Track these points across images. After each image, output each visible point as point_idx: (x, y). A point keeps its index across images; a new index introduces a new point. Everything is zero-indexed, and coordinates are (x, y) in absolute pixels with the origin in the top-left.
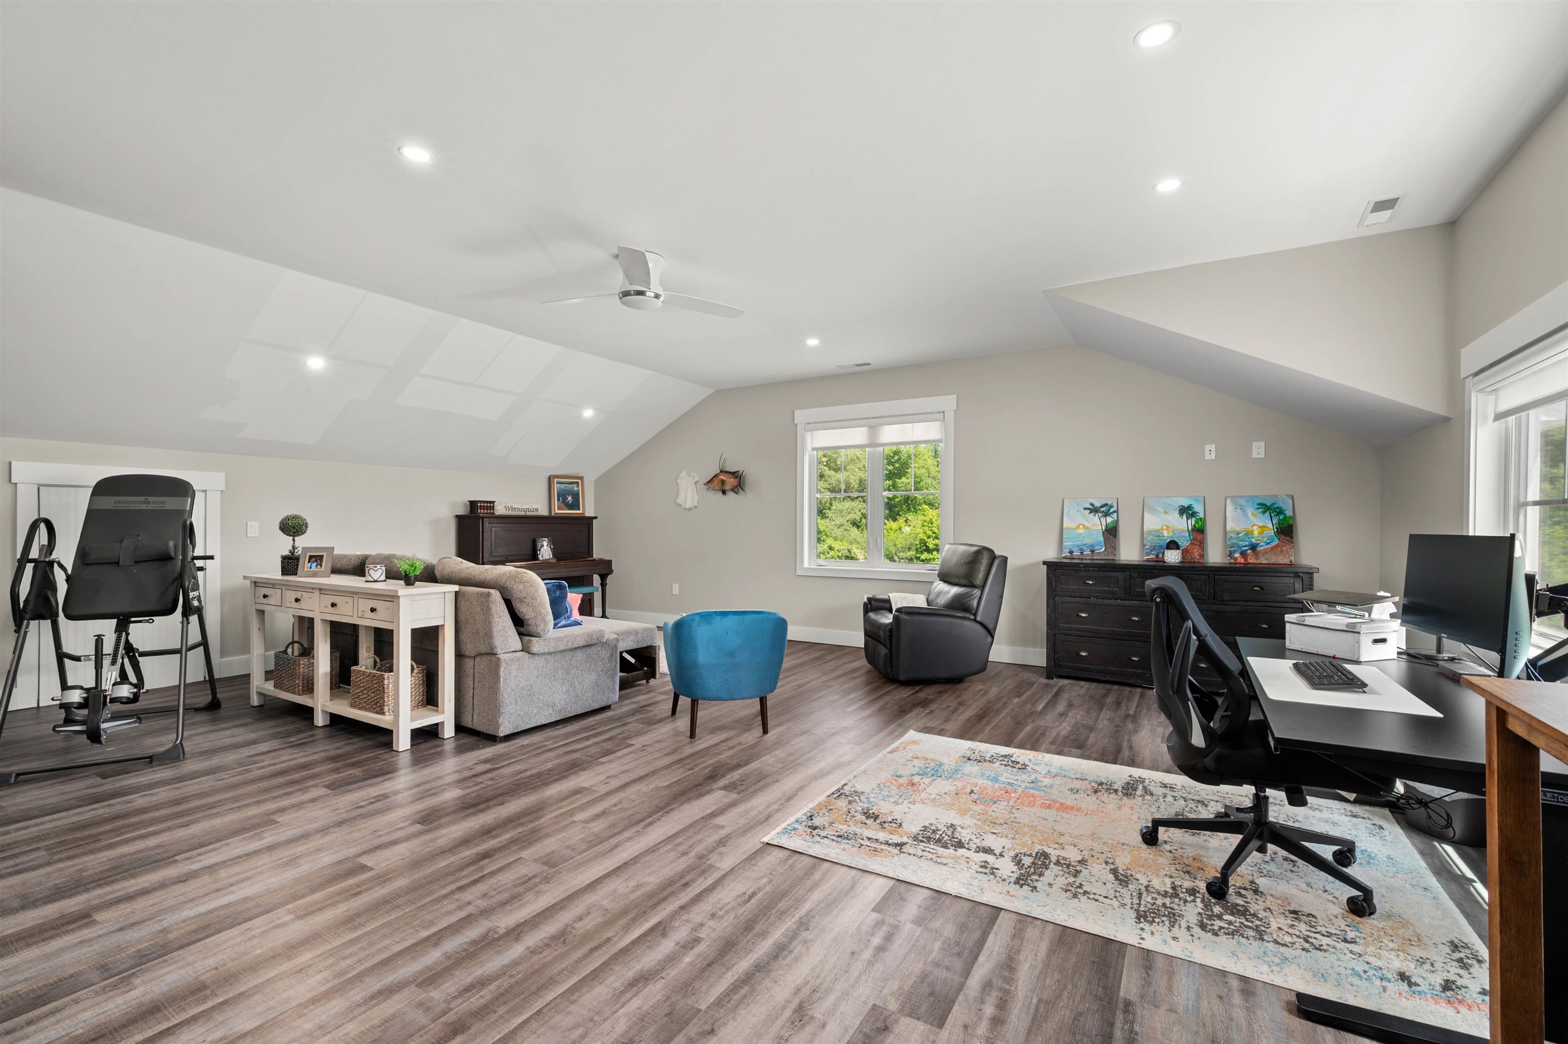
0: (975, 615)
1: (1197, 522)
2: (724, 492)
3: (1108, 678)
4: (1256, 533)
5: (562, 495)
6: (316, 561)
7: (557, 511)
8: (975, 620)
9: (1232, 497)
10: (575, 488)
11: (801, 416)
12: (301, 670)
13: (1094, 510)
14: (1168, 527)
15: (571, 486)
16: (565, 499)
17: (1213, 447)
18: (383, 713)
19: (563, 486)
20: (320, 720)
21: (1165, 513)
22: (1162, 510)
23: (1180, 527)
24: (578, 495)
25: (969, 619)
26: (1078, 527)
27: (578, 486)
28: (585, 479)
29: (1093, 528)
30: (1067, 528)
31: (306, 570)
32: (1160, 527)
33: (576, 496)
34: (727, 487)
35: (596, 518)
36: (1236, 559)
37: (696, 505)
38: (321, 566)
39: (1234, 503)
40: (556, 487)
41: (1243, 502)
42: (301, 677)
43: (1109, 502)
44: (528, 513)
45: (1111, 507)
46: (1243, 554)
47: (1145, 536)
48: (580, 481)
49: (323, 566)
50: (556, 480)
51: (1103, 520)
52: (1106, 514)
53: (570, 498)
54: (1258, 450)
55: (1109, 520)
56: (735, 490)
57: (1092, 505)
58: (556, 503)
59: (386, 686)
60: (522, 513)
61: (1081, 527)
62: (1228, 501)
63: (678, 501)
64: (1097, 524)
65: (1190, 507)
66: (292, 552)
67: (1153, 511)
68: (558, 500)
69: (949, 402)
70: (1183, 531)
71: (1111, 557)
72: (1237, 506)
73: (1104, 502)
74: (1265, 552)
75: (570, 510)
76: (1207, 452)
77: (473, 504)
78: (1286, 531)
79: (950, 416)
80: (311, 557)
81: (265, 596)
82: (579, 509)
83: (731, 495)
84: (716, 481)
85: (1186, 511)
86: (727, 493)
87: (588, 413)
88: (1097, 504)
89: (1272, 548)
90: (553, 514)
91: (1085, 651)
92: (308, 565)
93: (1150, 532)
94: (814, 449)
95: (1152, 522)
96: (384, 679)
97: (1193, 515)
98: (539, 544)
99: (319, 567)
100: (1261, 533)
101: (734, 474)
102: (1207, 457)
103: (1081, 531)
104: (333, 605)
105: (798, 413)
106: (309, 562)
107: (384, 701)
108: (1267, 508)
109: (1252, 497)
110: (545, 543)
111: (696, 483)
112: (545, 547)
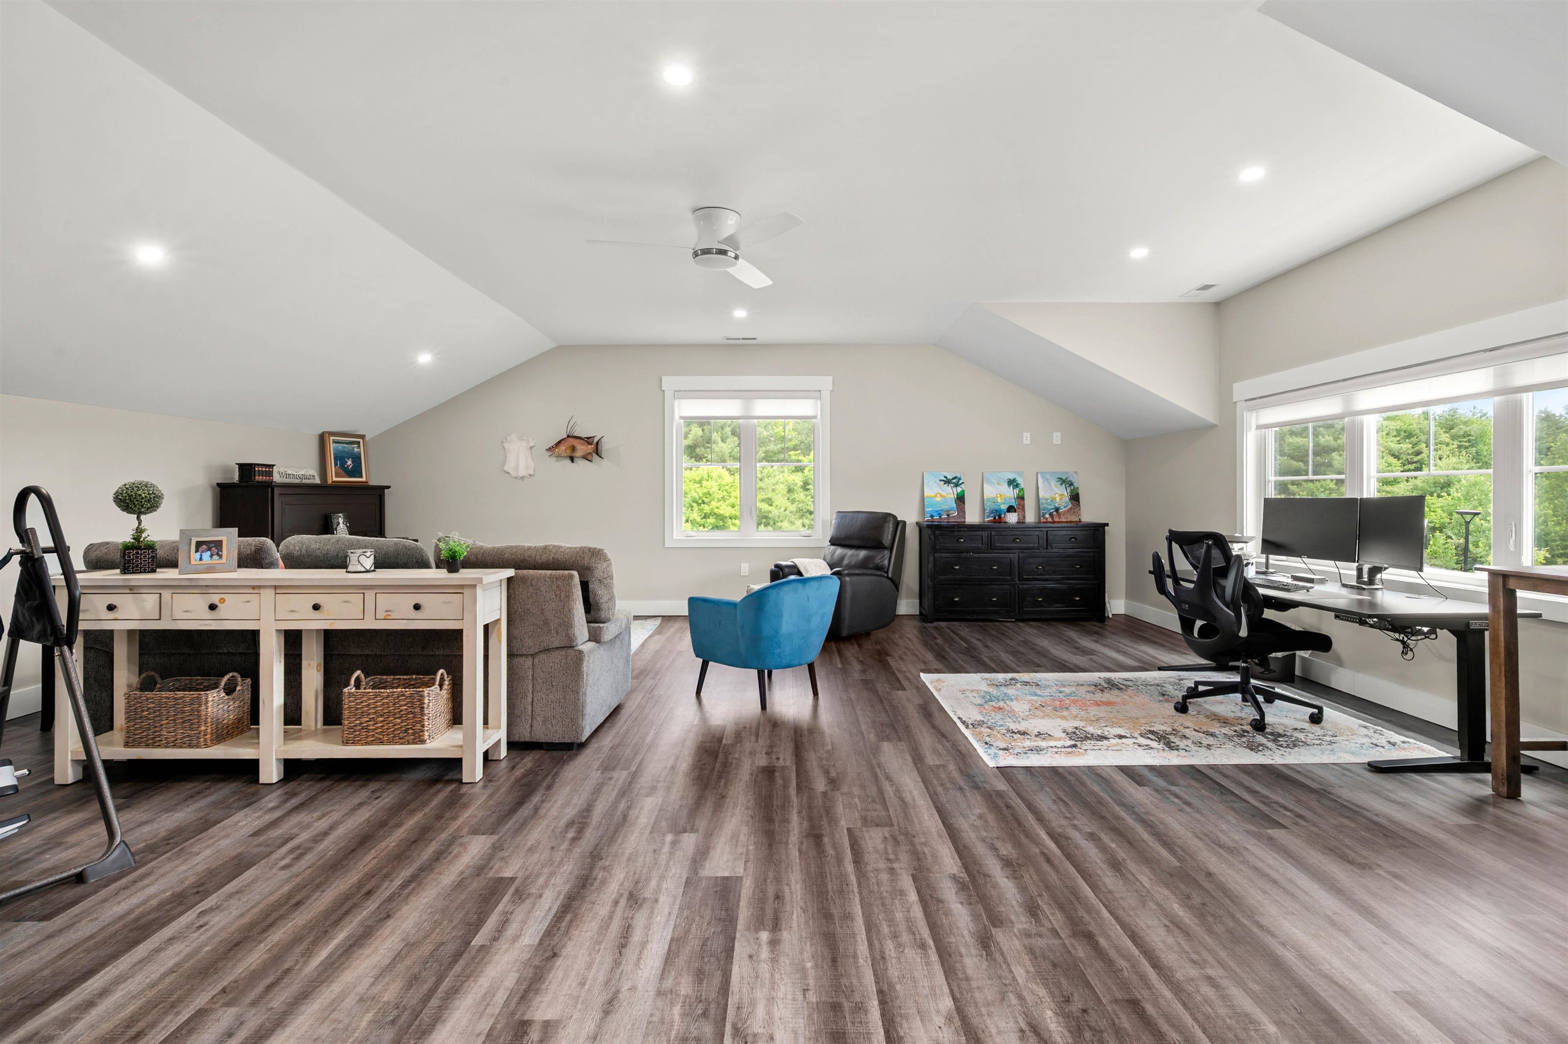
0: (887, 573)
1: (1019, 492)
2: (572, 459)
3: (975, 617)
4: (1058, 499)
5: (340, 458)
6: (209, 549)
7: (335, 479)
8: (888, 577)
9: (1041, 473)
10: (356, 450)
11: (669, 383)
12: (209, 710)
13: (947, 482)
14: (1001, 495)
15: (351, 446)
16: (343, 464)
17: (1029, 434)
18: (423, 742)
19: (340, 446)
20: (271, 773)
21: (998, 484)
22: (996, 482)
23: (1009, 495)
24: (360, 458)
25: (884, 576)
26: (936, 496)
27: (359, 447)
28: (367, 438)
29: (948, 496)
30: (927, 497)
31: (193, 562)
32: (994, 495)
33: (357, 459)
34: (578, 453)
35: (388, 487)
36: (1047, 519)
37: (532, 473)
38: (221, 557)
39: (1043, 477)
40: (332, 448)
41: (1048, 476)
42: (209, 720)
43: (958, 476)
44: (304, 481)
45: (960, 479)
46: (1051, 514)
47: (985, 502)
48: (361, 440)
49: (224, 557)
50: (332, 438)
51: (955, 489)
52: (957, 485)
53: (349, 462)
54: (1057, 438)
55: (959, 489)
56: (586, 457)
57: (946, 477)
58: (332, 469)
59: (426, 706)
60: (297, 481)
61: (938, 495)
62: (1039, 475)
63: (506, 468)
64: (950, 493)
65: (1014, 480)
66: (137, 538)
67: (990, 483)
68: (336, 465)
69: (825, 383)
70: (1011, 499)
71: (962, 520)
72: (1046, 480)
73: (954, 476)
74: (1064, 513)
75: (350, 477)
76: (1025, 439)
77: (246, 469)
78: (1075, 498)
79: (826, 395)
80: (199, 544)
81: (111, 608)
82: (361, 477)
83: (581, 464)
84: (563, 448)
85: (1012, 483)
86: (575, 460)
87: (425, 359)
88: (950, 477)
89: (1068, 510)
90: (330, 482)
91: (957, 597)
92: (195, 556)
93: (988, 500)
94: (681, 418)
95: (990, 492)
96: (422, 696)
97: (1017, 486)
98: (334, 521)
99: (215, 557)
100: (1061, 499)
101: (588, 440)
102: (1025, 442)
103: (938, 499)
104: (316, 607)
105: (665, 379)
106: (197, 551)
107: (423, 726)
108: (1063, 481)
109: (1054, 473)
110: (341, 521)
111: (531, 448)
112: (341, 525)
